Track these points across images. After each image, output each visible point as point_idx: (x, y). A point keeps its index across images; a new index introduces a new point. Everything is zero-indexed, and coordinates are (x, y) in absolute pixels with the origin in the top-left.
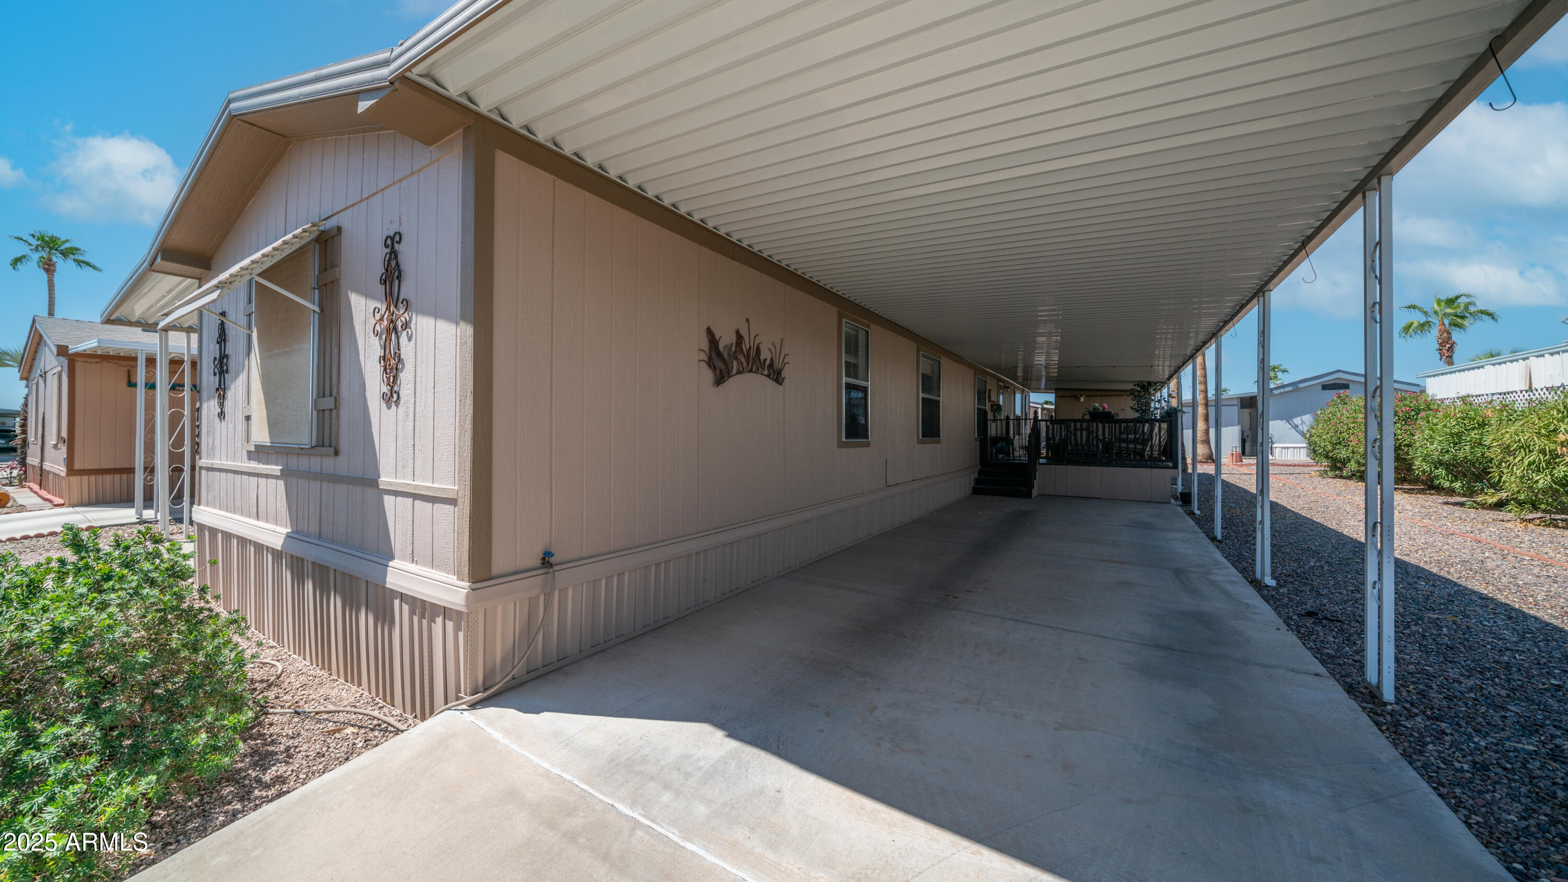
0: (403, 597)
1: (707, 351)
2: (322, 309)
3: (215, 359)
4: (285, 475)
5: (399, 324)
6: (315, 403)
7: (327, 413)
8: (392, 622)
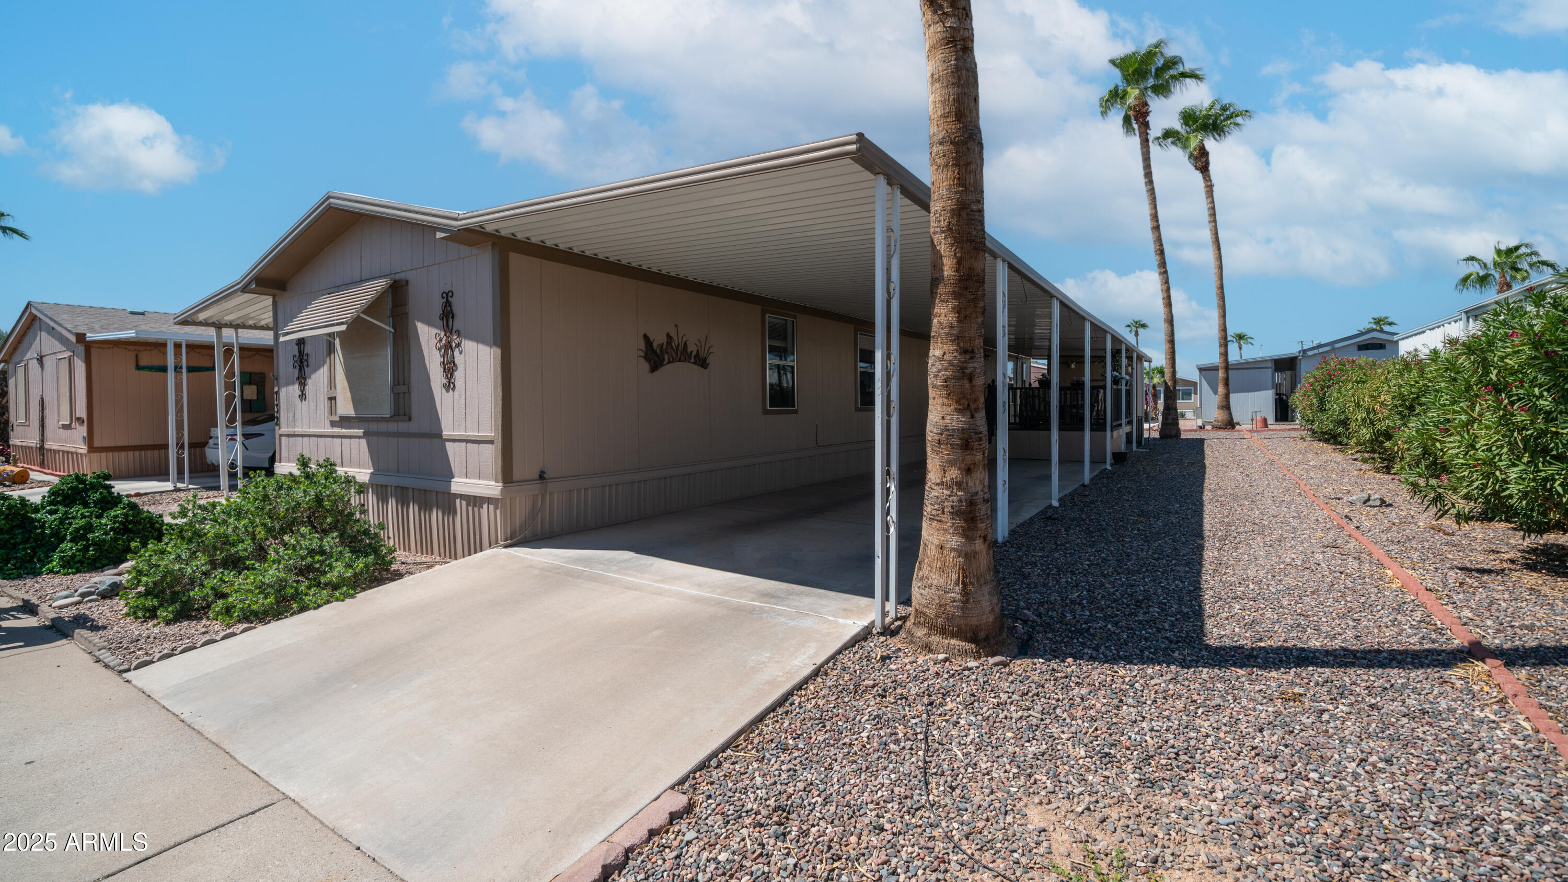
0: (462, 497)
1: (643, 349)
2: (395, 330)
3: (295, 356)
4: (366, 435)
5: (454, 345)
6: (392, 389)
7: (401, 395)
8: (455, 513)
